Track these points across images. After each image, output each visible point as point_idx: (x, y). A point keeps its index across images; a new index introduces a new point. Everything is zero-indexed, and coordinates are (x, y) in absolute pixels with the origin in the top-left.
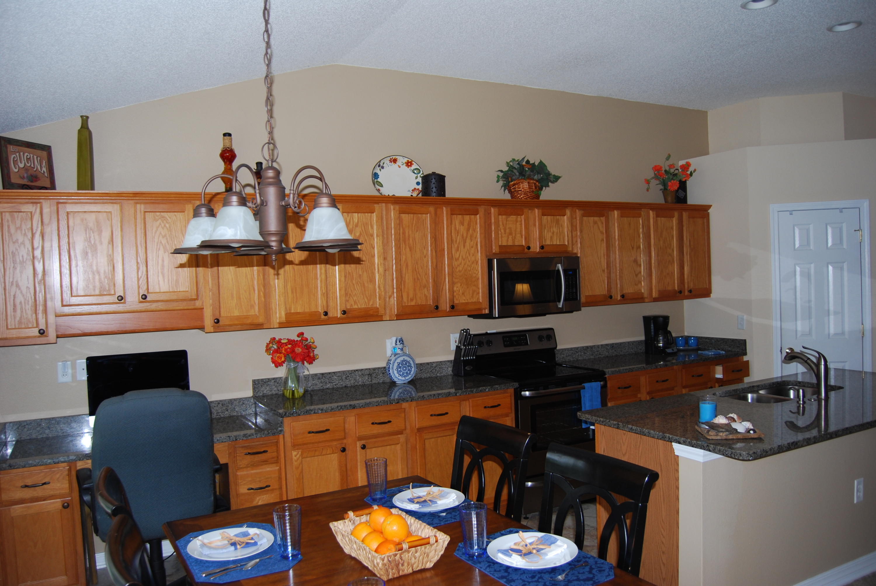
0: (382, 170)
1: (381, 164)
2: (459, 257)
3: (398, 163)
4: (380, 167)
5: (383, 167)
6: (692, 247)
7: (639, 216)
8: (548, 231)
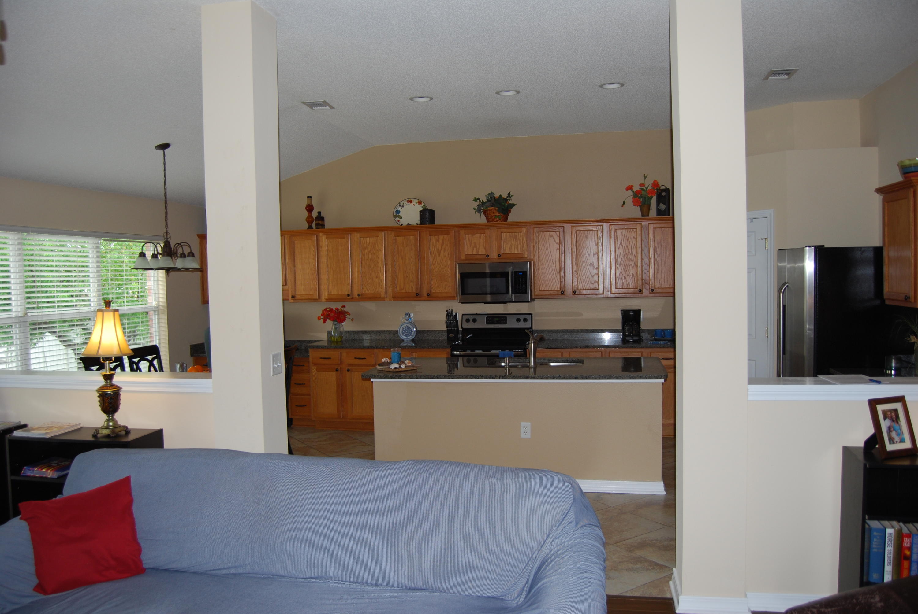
1: (401, 204)
2: (435, 262)
3: (412, 203)
5: (403, 206)
8: (507, 244)
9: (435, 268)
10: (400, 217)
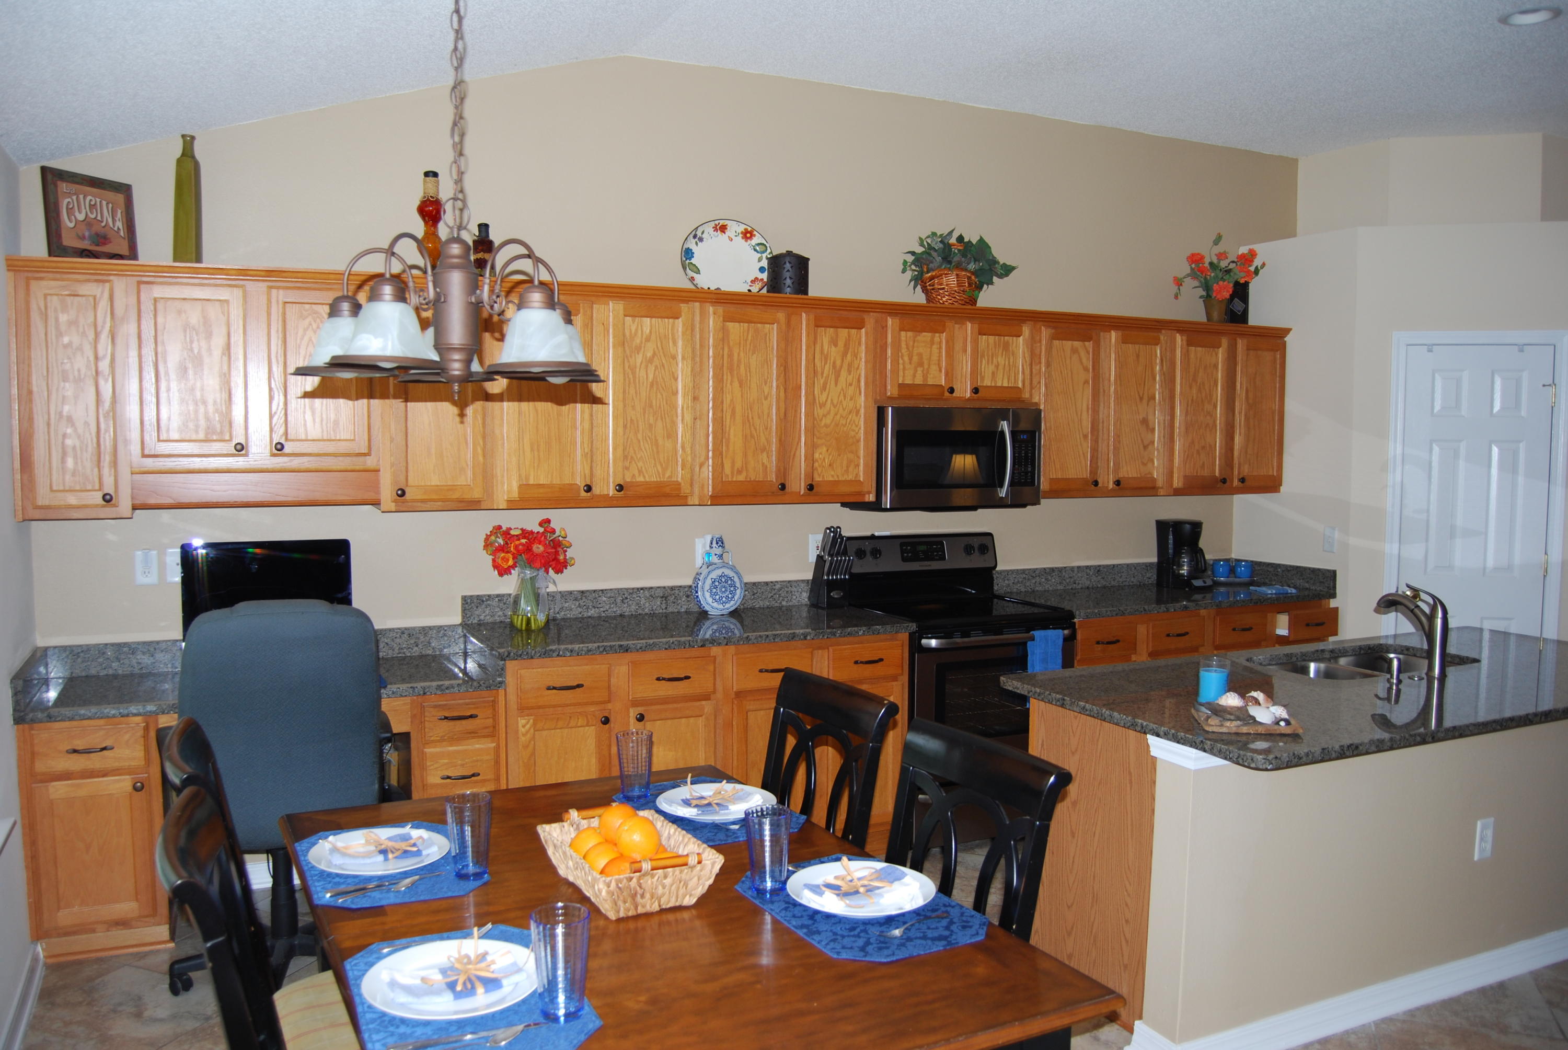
0: (700, 244)
1: (699, 234)
2: (826, 401)
3: (728, 233)
4: (697, 239)
5: (701, 240)
6: (1251, 401)
7: (1157, 342)
8: (988, 364)
9: (825, 416)
10: (695, 270)
